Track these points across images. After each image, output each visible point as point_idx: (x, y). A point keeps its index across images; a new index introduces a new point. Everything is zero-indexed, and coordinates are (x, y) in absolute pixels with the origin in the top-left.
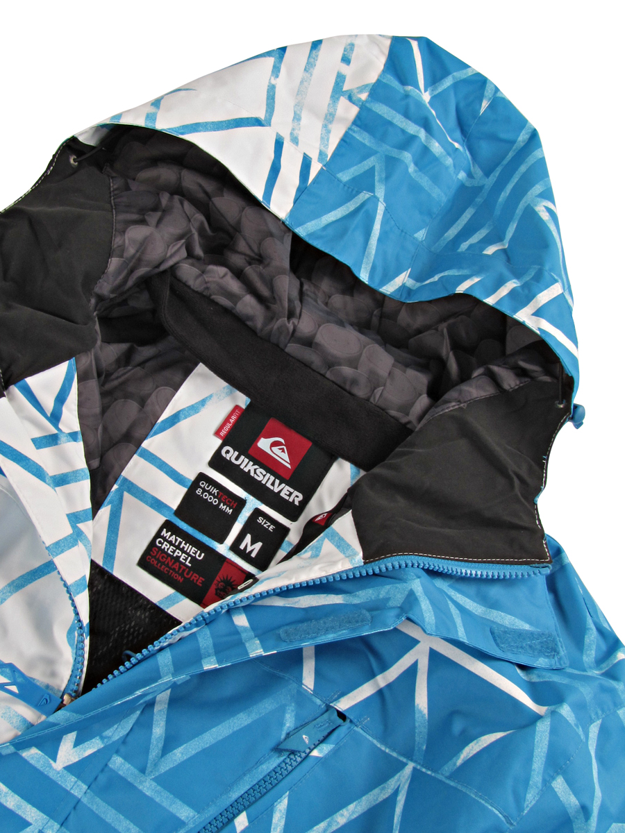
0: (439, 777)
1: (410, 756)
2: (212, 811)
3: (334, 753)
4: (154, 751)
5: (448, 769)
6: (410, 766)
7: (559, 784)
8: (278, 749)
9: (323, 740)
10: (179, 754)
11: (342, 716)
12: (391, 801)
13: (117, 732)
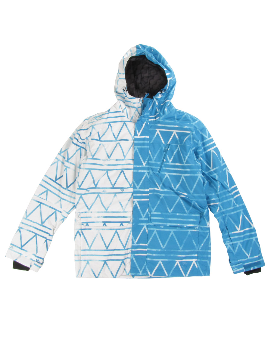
0: (183, 145)
1: (178, 144)
2: (161, 161)
3: (170, 148)
4: (152, 158)
5: (183, 144)
6: (179, 145)
7: (195, 140)
8: (164, 151)
9: (168, 148)
10: (155, 158)
11: (169, 144)
12: (179, 149)
13: (147, 159)
